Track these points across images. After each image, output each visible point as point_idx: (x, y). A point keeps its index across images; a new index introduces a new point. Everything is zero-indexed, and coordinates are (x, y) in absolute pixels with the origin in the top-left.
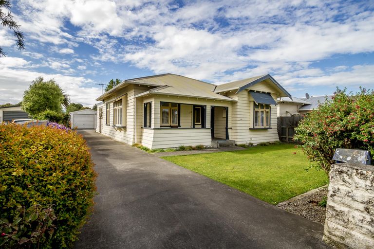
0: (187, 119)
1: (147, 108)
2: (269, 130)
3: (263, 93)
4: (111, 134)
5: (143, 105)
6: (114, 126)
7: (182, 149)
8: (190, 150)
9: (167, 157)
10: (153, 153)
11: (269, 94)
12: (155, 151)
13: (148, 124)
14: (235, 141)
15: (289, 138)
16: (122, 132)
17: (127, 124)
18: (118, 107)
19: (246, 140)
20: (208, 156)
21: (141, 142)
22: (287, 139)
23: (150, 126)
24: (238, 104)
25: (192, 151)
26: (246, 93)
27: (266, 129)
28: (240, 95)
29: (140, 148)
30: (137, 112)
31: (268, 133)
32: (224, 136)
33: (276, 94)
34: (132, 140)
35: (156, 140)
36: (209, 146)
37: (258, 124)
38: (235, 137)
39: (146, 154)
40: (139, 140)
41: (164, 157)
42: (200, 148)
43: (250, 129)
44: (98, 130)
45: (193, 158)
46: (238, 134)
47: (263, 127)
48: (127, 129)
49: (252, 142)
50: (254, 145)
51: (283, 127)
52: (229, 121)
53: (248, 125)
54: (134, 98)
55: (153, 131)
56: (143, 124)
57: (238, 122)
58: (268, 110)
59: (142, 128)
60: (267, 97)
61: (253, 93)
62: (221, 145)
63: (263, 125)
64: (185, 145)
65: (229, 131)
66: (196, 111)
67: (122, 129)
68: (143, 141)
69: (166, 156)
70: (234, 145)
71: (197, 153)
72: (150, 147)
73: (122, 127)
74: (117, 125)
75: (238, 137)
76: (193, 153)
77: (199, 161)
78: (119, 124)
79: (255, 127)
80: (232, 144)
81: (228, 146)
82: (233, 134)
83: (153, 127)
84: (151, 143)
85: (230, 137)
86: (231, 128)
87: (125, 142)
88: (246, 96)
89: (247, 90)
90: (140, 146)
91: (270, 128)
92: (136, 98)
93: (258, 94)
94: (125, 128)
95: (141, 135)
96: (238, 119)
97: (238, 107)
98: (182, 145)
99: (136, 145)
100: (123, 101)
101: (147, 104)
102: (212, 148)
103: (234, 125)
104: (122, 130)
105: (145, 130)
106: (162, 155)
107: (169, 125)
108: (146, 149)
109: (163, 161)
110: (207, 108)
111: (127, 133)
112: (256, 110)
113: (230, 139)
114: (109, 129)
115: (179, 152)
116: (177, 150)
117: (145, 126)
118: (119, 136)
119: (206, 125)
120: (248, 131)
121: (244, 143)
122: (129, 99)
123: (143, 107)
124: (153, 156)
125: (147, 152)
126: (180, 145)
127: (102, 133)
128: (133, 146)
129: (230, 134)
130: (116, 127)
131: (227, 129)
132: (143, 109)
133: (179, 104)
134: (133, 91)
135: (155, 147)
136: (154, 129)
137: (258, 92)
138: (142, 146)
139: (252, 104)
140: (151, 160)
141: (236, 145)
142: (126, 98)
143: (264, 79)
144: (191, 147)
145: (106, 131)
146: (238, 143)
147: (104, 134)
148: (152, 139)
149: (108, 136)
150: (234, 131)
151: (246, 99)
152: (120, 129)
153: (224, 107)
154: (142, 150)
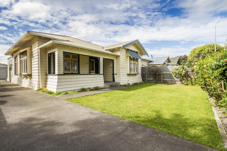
0: (85, 68)
1: (51, 58)
2: (137, 75)
3: (134, 51)
4: (19, 82)
5: (47, 55)
6: (21, 74)
7: (83, 90)
8: (90, 91)
9: (71, 99)
10: (58, 96)
11: (137, 52)
12: (59, 94)
13: (52, 71)
14: (119, 83)
15: (147, 80)
16: (28, 79)
17: (33, 72)
18: (23, 58)
19: (126, 81)
20: (106, 95)
21: (45, 87)
22: (146, 80)
23: (54, 73)
24: (121, 58)
25: (92, 91)
26: (125, 51)
27: (135, 75)
28: (121, 52)
29: (44, 92)
30: (41, 61)
31: (137, 77)
32: (111, 80)
33: (140, 53)
34: (37, 86)
35: (60, 84)
36: (103, 87)
37: (132, 71)
38: (119, 80)
39: (50, 98)
40: (44, 85)
41: (68, 99)
42: (97, 89)
43: (128, 74)
44: (8, 80)
45: (94, 97)
46: (121, 78)
47: (135, 73)
48: (33, 77)
49: (129, 83)
50: (131, 84)
51: (144, 73)
52: (114, 69)
53: (126, 72)
54: (38, 49)
55: (57, 77)
56: (48, 72)
57: (121, 70)
58: (137, 63)
59: (46, 75)
60: (136, 54)
61: (128, 51)
62: (111, 86)
63: (134, 72)
64: (86, 87)
65: (115, 75)
66: (91, 63)
67: (28, 76)
68: (48, 86)
69: (71, 97)
70: (119, 85)
71: (97, 93)
72: (54, 90)
73: (27, 75)
74: (23, 74)
75: (121, 80)
76: (93, 93)
77: (102, 100)
78: (24, 72)
79: (131, 73)
80: (118, 85)
81: (116, 86)
82: (117, 78)
83: (56, 73)
84: (56, 87)
85: (116, 80)
86: (116, 74)
87: (31, 87)
88: (125, 53)
89: (125, 49)
90: (45, 90)
91: (138, 74)
92: (40, 49)
93: (131, 52)
94: (30, 76)
95: (46, 81)
96: (121, 68)
97: (121, 60)
98: (83, 87)
99: (40, 89)
100: (28, 53)
101: (51, 54)
102: (106, 88)
103: (118, 72)
104: (28, 78)
105: (50, 77)
106: (67, 97)
107: (71, 72)
108: (51, 93)
109: (69, 104)
110: (100, 60)
111: (32, 79)
112: (131, 62)
113: (116, 81)
114: (17, 78)
115: (81, 93)
116: (79, 92)
117: (50, 73)
118: (25, 83)
119: (100, 72)
120: (127, 76)
121: (125, 84)
122: (33, 50)
123: (47, 57)
124: (58, 99)
125: (51, 95)
126: (81, 88)
127: (12, 82)
128: (38, 90)
129: (115, 78)
130: (23, 75)
131: (113, 74)
132: (47, 59)
133: (79, 55)
134: (37, 42)
135: (59, 91)
136: (58, 75)
137: (131, 51)
138: (46, 90)
139: (129, 58)
140: (56, 103)
141: (120, 85)
142: (31, 49)
143: (134, 43)
144: (90, 88)
145: (15, 80)
146: (121, 84)
147: (13, 82)
148: (56, 84)
149: (16, 83)
150: (118, 76)
151: (125, 55)
152: (26, 76)
153: (112, 60)
154: (47, 94)
